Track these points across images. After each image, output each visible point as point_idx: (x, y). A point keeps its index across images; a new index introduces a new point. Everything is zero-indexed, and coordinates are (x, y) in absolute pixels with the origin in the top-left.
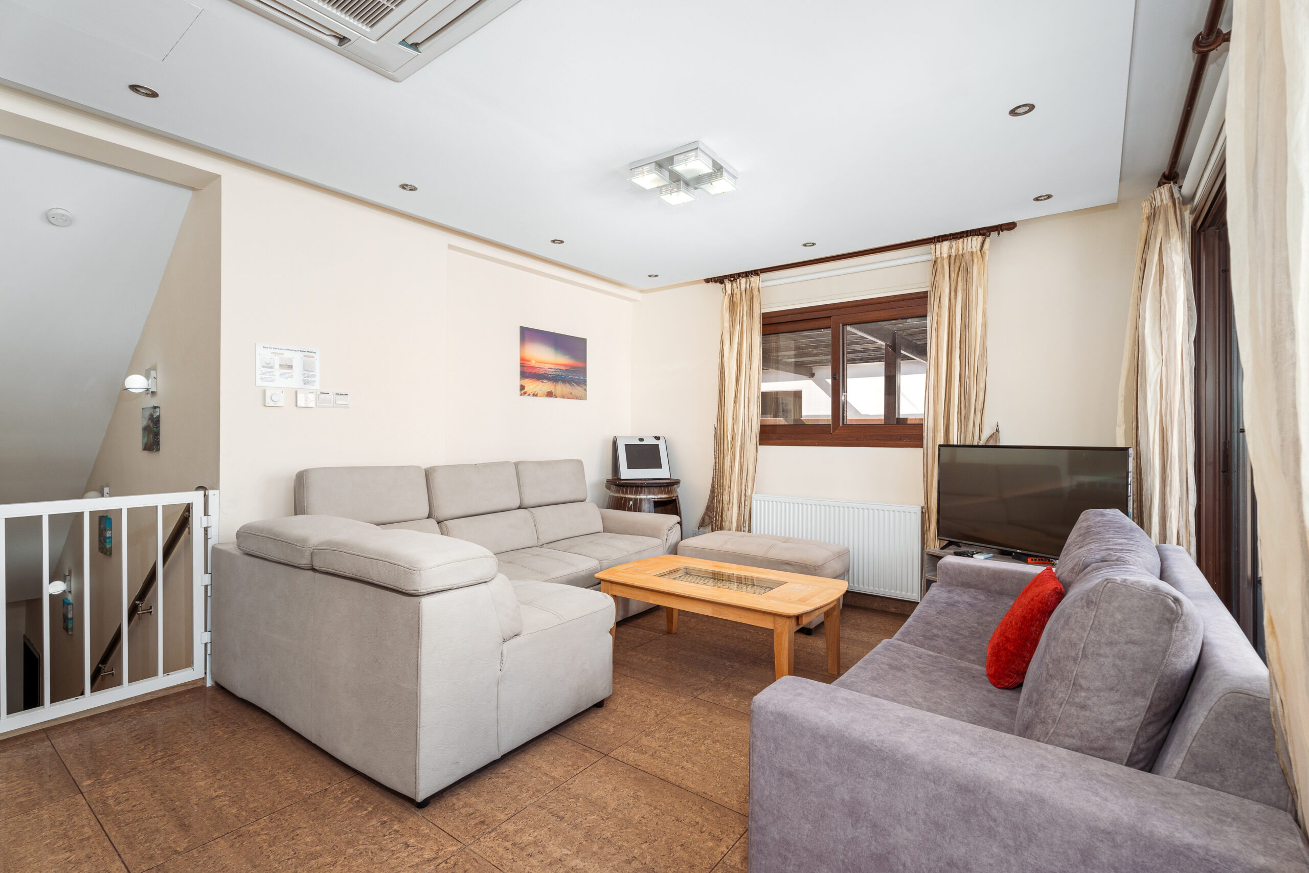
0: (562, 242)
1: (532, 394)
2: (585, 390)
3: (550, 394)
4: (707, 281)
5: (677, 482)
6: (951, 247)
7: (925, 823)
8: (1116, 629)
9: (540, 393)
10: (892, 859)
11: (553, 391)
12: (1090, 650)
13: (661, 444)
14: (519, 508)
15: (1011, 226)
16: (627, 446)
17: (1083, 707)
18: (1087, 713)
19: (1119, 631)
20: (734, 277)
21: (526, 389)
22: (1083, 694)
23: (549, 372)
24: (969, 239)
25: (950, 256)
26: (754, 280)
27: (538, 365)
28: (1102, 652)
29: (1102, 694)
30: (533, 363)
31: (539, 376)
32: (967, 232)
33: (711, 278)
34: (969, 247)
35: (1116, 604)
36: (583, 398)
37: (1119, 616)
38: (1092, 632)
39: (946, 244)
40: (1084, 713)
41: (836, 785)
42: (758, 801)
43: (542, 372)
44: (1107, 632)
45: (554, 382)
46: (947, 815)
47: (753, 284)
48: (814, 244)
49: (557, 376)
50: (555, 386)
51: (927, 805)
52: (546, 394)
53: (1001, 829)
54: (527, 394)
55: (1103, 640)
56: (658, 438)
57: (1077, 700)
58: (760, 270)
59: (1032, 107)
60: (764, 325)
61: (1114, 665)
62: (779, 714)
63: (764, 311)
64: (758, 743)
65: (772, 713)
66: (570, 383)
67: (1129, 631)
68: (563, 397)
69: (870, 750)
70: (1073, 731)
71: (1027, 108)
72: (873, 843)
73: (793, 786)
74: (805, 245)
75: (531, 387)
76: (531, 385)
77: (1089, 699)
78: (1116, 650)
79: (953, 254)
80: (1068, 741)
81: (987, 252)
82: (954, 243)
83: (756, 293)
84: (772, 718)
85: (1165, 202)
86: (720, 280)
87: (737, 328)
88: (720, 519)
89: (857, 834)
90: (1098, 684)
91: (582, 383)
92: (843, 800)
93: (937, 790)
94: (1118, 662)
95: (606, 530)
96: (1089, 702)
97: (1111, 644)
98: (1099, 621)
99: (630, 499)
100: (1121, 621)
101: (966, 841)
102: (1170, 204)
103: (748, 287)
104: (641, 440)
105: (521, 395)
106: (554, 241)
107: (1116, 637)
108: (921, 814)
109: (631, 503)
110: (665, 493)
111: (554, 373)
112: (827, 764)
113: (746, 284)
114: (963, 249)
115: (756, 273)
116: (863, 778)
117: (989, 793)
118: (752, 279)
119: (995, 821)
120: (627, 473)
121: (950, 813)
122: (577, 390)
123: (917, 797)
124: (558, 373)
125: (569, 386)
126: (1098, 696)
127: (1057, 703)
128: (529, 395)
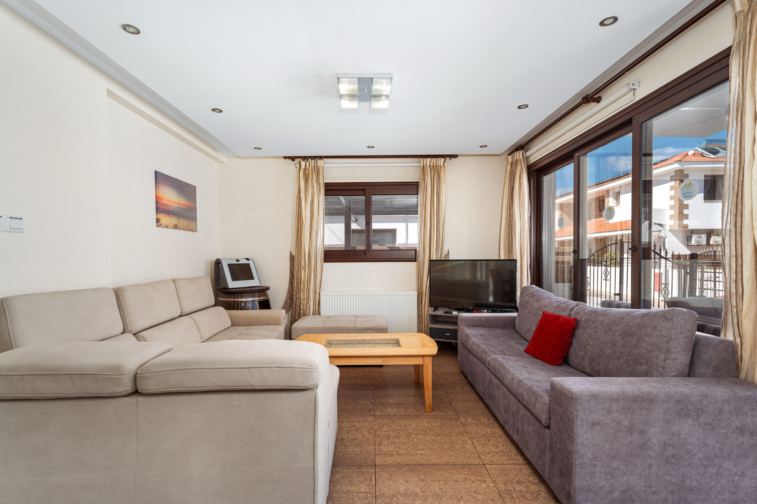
0: (221, 111)
1: (165, 226)
2: (196, 224)
3: (176, 227)
4: (285, 158)
5: (268, 288)
6: (430, 161)
7: (662, 422)
8: (682, 327)
9: (170, 225)
10: (648, 443)
11: (178, 224)
12: (673, 337)
13: (250, 262)
14: (180, 316)
15: (455, 156)
16: (230, 265)
17: (675, 359)
18: (677, 361)
19: (684, 328)
20: (304, 158)
21: (161, 222)
22: (674, 355)
23: (175, 209)
24: (440, 158)
25: (430, 166)
26: (320, 162)
27: (168, 203)
28: (678, 337)
29: (681, 353)
30: (165, 201)
31: (169, 212)
32: (438, 155)
33: (289, 157)
34: (439, 163)
35: (680, 318)
36: (194, 230)
37: (683, 322)
38: (672, 330)
39: (429, 159)
40: (675, 362)
41: (623, 420)
42: (580, 443)
43: (171, 209)
44: (679, 329)
45: (178, 217)
46: (672, 415)
47: (319, 164)
48: (373, 147)
49: (180, 213)
50: (179, 221)
51: (664, 414)
52: (173, 226)
53: (692, 413)
54: (162, 226)
55: (678, 332)
56: (248, 259)
57: (672, 357)
58: (324, 156)
59: (527, 106)
60: (326, 190)
61: (684, 341)
62: (592, 395)
63: (325, 181)
64: (580, 414)
65: (588, 396)
66: (188, 220)
67: (687, 327)
68: (184, 230)
69: (639, 398)
70: (673, 369)
71: (525, 106)
72: (640, 440)
73: (600, 428)
74: (368, 147)
75: (164, 220)
76: (165, 219)
77: (677, 356)
78: (684, 335)
79: (432, 165)
80: (672, 374)
81: (446, 167)
82: (432, 160)
83: (321, 170)
84: (588, 399)
85: (521, 158)
86: (293, 158)
87: (310, 190)
88: (299, 309)
89: (632, 439)
90: (679, 349)
91: (194, 219)
92: (626, 426)
93: (667, 406)
94: (685, 339)
95: (233, 325)
96: (677, 357)
97: (681, 333)
98: (675, 325)
99: (242, 302)
100: (684, 324)
101: (679, 423)
102: (522, 159)
103: (316, 166)
104: (238, 261)
105: (157, 226)
106: (213, 110)
107: (683, 330)
108: (661, 418)
109: (243, 304)
110: (262, 296)
111: (178, 210)
112: (618, 411)
113: (314, 163)
114: (436, 163)
115: (321, 158)
116: (635, 412)
117: (688, 400)
118: (318, 161)
119: (690, 410)
120: (232, 284)
121: (673, 413)
122: (191, 225)
123: (659, 412)
124: (180, 211)
125: (187, 221)
126: (680, 354)
127: (662, 361)
128: (163, 227)
